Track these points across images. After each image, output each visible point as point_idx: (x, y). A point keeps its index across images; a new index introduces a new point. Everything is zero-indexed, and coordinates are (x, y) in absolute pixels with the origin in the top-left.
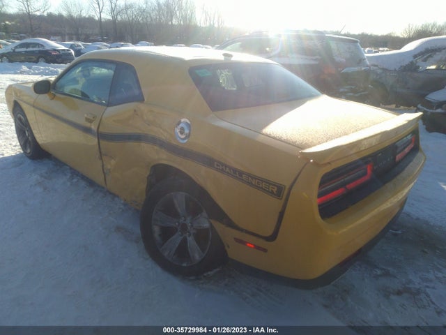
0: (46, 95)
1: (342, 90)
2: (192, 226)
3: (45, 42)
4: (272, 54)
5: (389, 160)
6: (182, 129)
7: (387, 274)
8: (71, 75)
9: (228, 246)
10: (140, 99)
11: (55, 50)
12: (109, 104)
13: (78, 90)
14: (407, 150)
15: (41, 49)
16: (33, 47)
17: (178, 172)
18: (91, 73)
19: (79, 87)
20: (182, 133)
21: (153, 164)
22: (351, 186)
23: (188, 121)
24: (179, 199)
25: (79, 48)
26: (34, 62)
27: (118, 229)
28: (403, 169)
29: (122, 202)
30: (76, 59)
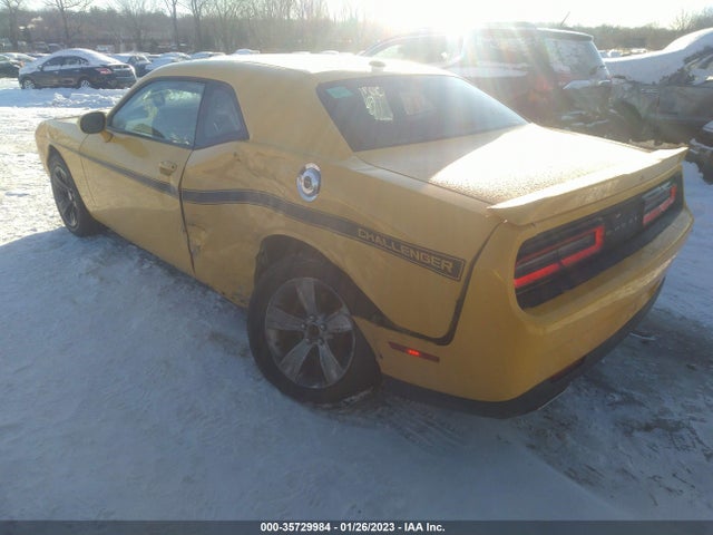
0: (99, 135)
1: (565, 117)
2: (326, 328)
3: (89, 54)
4: (450, 63)
5: (631, 221)
6: (308, 179)
7: (629, 401)
8: (134, 104)
9: (381, 357)
10: (243, 136)
11: (105, 67)
12: (195, 147)
13: (147, 126)
14: (662, 207)
15: (84, 66)
16: (70, 64)
17: (301, 246)
18: (167, 99)
19: (148, 121)
20: (307, 186)
21: (264, 236)
22: (569, 261)
23: (317, 168)
24: (306, 289)
25: (141, 63)
26: (73, 87)
27: (214, 336)
28: (655, 237)
29: (219, 297)
30: (139, 80)
